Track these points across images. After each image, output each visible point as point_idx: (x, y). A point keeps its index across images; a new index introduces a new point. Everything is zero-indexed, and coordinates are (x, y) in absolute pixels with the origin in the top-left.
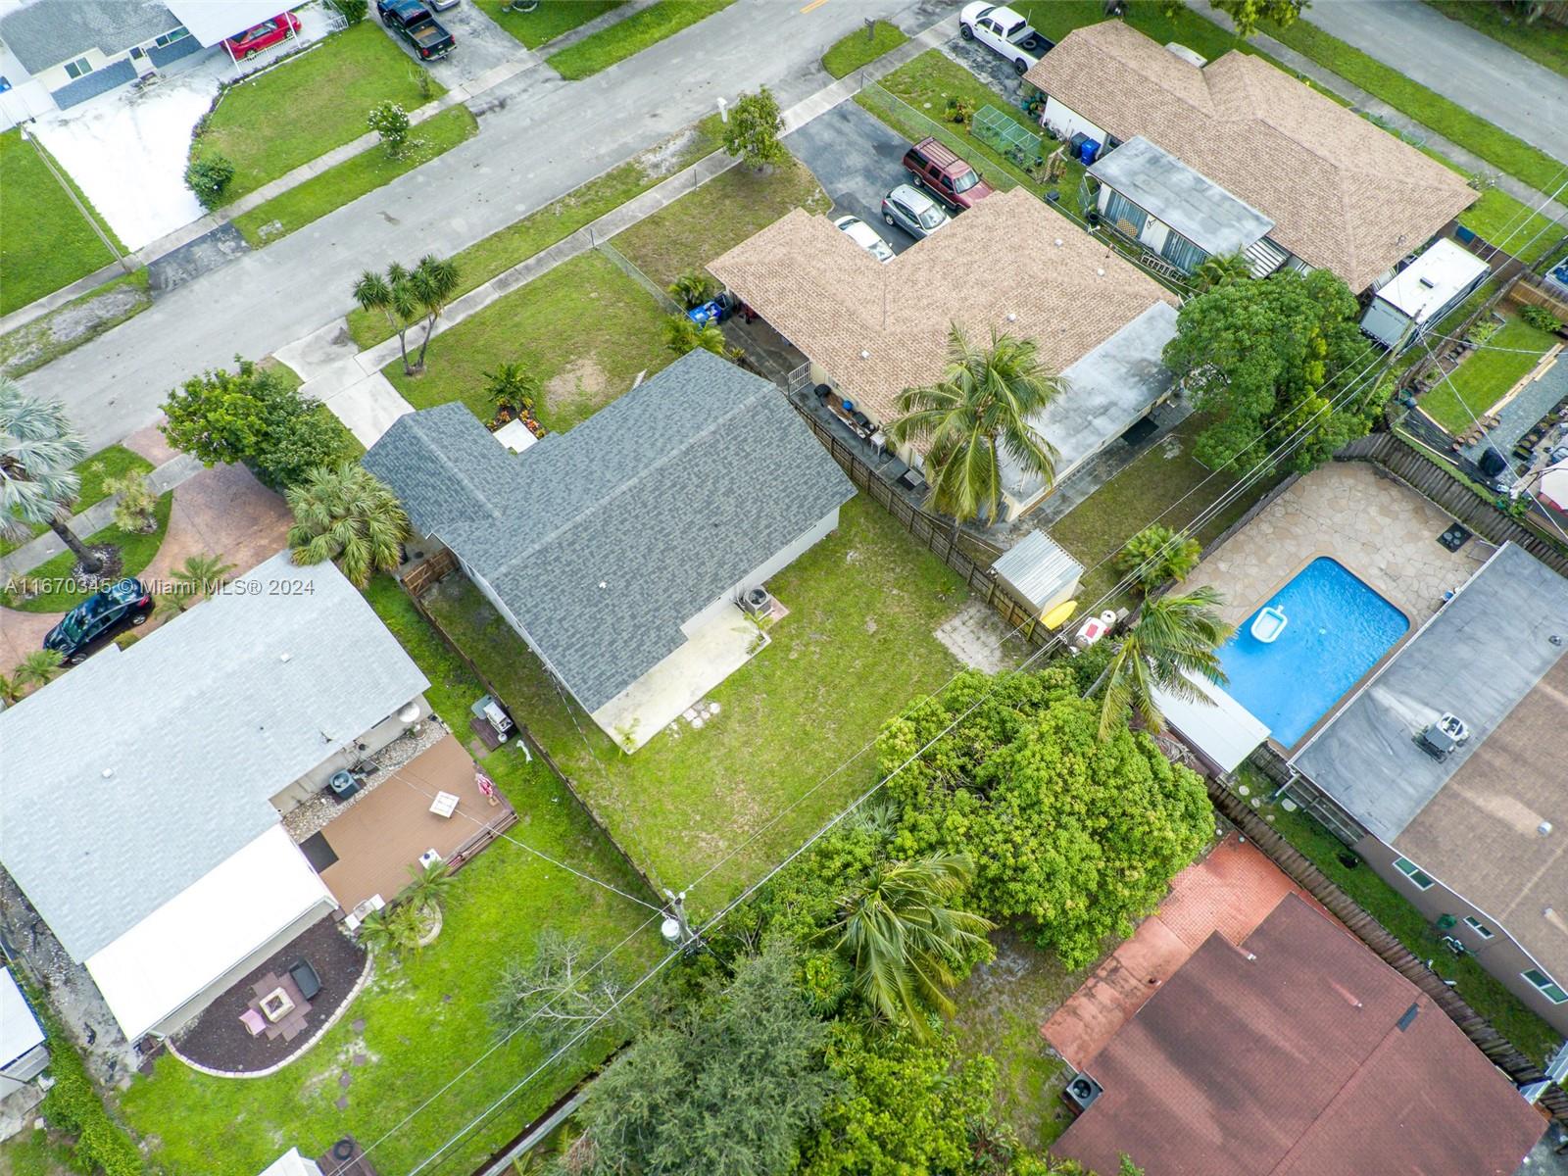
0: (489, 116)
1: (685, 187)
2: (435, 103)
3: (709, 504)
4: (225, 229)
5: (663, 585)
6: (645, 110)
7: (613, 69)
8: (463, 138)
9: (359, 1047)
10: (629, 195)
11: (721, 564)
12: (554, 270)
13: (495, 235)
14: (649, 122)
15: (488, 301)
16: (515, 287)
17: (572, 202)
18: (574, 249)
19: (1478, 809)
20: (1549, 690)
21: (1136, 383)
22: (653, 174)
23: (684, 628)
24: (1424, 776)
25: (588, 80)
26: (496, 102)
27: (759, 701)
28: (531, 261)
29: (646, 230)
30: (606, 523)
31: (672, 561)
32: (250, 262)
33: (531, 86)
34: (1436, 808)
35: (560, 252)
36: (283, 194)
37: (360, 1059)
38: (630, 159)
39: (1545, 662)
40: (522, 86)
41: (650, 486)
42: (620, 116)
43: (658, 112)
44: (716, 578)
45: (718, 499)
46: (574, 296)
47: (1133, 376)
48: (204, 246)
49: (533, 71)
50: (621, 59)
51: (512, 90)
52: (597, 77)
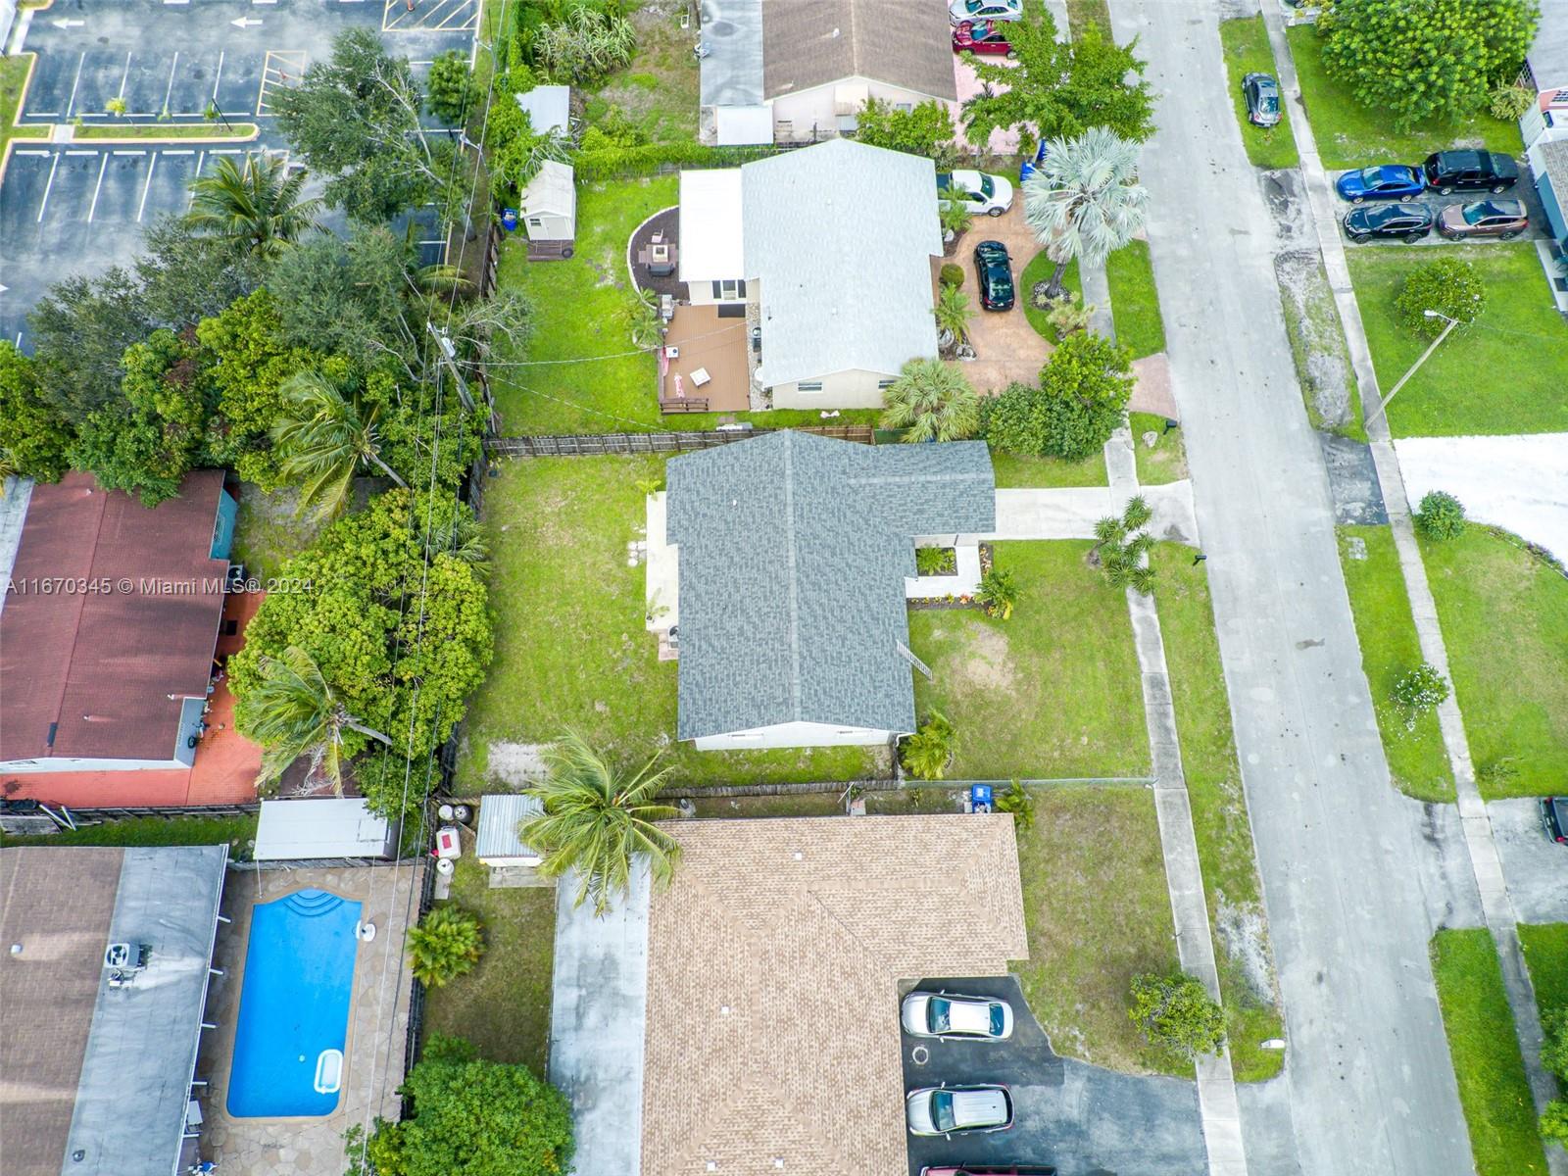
0: (1421, 816)
1: (1185, 927)
2: (1470, 775)
3: (743, 611)
4: (1381, 517)
5: (711, 547)
6: (1335, 973)
7: (1432, 991)
8: (1396, 770)
9: (610, 281)
10: (1209, 867)
11: (698, 597)
12: (1144, 731)
13: (1228, 714)
14: (1314, 965)
15: (1142, 659)
16: (1146, 690)
17: (1233, 810)
18: (1163, 768)
19: (74, 929)
20: (63, 1095)
21: (579, 1072)
22: (1225, 912)
23: (675, 546)
24: (128, 923)
25: (1425, 952)
26: (1439, 836)
27: (614, 591)
28: (1171, 723)
29: (1144, 847)
30: (776, 527)
31: (722, 562)
32: (1322, 517)
33: (1450, 887)
34: (106, 905)
35: (1167, 754)
36: (1402, 579)
37: (602, 279)
38: (1263, 905)
39: (79, 1123)
40: (1455, 878)
41: (781, 573)
42: (1341, 943)
43: (1324, 988)
44: (692, 587)
45: (741, 620)
46: (1095, 724)
47: (588, 1079)
48: (1367, 493)
49: (1476, 903)
50: (1447, 1014)
51: (1453, 864)
52: (1427, 966)
